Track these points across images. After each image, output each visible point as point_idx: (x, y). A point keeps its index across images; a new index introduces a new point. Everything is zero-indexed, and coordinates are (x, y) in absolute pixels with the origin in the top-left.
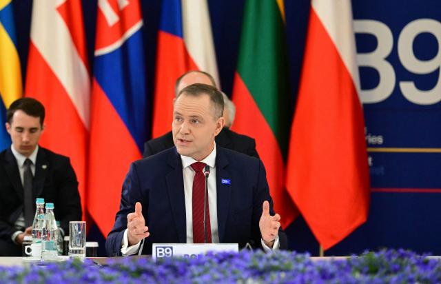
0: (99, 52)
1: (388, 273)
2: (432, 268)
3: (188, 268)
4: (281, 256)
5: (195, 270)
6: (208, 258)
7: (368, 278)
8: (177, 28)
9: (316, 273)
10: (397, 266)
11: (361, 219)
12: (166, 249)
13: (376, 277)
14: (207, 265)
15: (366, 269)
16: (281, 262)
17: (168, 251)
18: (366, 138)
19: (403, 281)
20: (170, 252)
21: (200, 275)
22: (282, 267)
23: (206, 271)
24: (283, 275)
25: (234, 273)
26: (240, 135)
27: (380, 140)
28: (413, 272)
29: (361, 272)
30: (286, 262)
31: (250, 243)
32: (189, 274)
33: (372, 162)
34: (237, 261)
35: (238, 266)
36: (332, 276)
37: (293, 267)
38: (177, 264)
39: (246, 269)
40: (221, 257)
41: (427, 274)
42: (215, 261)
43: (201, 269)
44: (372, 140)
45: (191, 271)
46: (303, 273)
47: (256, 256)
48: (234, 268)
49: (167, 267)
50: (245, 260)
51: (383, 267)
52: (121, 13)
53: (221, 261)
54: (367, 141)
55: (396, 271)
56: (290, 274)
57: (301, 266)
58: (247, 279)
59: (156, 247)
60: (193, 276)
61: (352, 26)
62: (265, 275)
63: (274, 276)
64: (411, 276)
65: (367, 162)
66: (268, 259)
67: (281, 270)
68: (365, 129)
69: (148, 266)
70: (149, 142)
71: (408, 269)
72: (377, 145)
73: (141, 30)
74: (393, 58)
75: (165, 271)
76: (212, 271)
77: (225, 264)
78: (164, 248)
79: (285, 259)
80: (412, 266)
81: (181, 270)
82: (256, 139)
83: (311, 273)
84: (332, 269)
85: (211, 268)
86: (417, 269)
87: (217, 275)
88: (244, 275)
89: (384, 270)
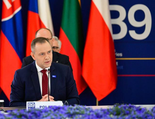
0: (3, 20)
1: (125, 115)
2: (143, 112)
3: (41, 113)
4: (80, 108)
5: (44, 114)
6: (49, 109)
7: (116, 117)
8: (36, 10)
9: (95, 115)
10: (128, 112)
11: (113, 88)
12: (32, 104)
13: (119, 117)
14: (49, 112)
15: (115, 113)
16: (80, 111)
17: (33, 104)
18: (115, 54)
19: (131, 118)
20: (34, 105)
21: (46, 117)
22: (80, 113)
23: (48, 115)
24: (81, 116)
25: (60, 115)
26: (62, 55)
27: (121, 55)
28: (135, 114)
29: (113, 114)
30: (82, 111)
31: (67, 101)
32: (41, 116)
33: (118, 64)
34: (62, 110)
35: (62, 112)
36: (101, 117)
37: (85, 112)
38: (36, 112)
39: (66, 114)
40: (55, 108)
41: (141, 115)
42: (52, 110)
43: (47, 114)
44: (118, 55)
45: (43, 115)
46: (89, 115)
47: (69, 108)
48: (60, 113)
49: (32, 113)
50: (65, 110)
51: (122, 112)
52: (12, 4)
53: (55, 110)
54: (116, 55)
55: (128, 114)
56: (83, 116)
57: (88, 112)
58: (66, 118)
59: (28, 103)
60: (43, 117)
61: (109, 8)
62: (73, 116)
63: (77, 116)
64: (134, 116)
65: (116, 64)
66: (74, 109)
67: (80, 114)
68: (115, 50)
69: (25, 113)
70: (25, 58)
71: (133, 113)
72: (120, 57)
73: (21, 11)
74: (126, 21)
75: (32, 115)
76: (51, 115)
77: (57, 111)
78: (31, 103)
79: (81, 109)
80: (134, 111)
81: (38, 114)
82: (69, 56)
83: (92, 115)
84: (101, 113)
85: (51, 113)
86: (136, 112)
87: (53, 117)
88: (65, 117)
89: (123, 114)
